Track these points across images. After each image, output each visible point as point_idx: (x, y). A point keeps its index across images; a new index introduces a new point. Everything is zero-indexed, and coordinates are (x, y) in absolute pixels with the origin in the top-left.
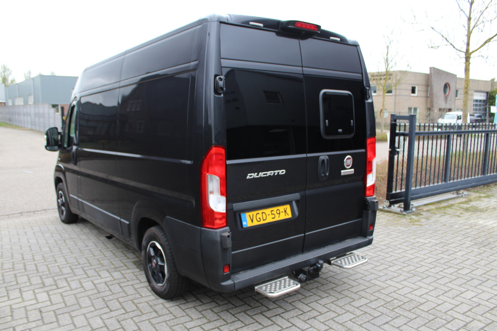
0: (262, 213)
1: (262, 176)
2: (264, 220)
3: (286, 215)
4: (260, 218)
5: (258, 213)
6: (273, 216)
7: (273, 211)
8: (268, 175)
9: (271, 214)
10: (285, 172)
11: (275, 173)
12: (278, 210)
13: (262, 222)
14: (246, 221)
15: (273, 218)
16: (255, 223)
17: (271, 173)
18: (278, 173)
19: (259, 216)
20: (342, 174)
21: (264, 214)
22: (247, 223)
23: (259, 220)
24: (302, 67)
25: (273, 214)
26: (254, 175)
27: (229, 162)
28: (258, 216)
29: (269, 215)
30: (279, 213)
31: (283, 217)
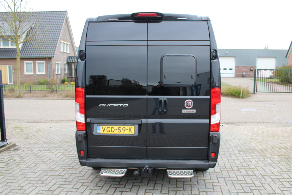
0: (112, 128)
1: (110, 106)
2: (112, 132)
3: (129, 132)
4: (109, 130)
5: (109, 128)
6: (120, 131)
7: (120, 128)
8: (114, 106)
9: (118, 129)
10: (127, 106)
11: (119, 105)
12: (124, 128)
13: (110, 133)
14: (100, 130)
15: (118, 132)
16: (106, 132)
17: (117, 105)
18: (122, 105)
19: (110, 129)
20: (182, 112)
21: (113, 128)
22: (100, 131)
23: (109, 131)
24: (147, 40)
25: (120, 130)
26: (105, 105)
27: (87, 96)
28: (108, 129)
29: (116, 129)
30: (125, 130)
31: (127, 132)
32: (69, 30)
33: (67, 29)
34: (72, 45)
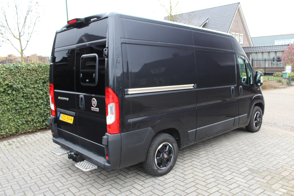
0: (65, 116)
1: (62, 99)
3: (71, 122)
7: (68, 117)
10: (68, 100)
11: (65, 99)
13: (64, 120)
14: (60, 117)
15: (67, 120)
32: (242, 21)
33: (240, 20)
34: (247, 36)
